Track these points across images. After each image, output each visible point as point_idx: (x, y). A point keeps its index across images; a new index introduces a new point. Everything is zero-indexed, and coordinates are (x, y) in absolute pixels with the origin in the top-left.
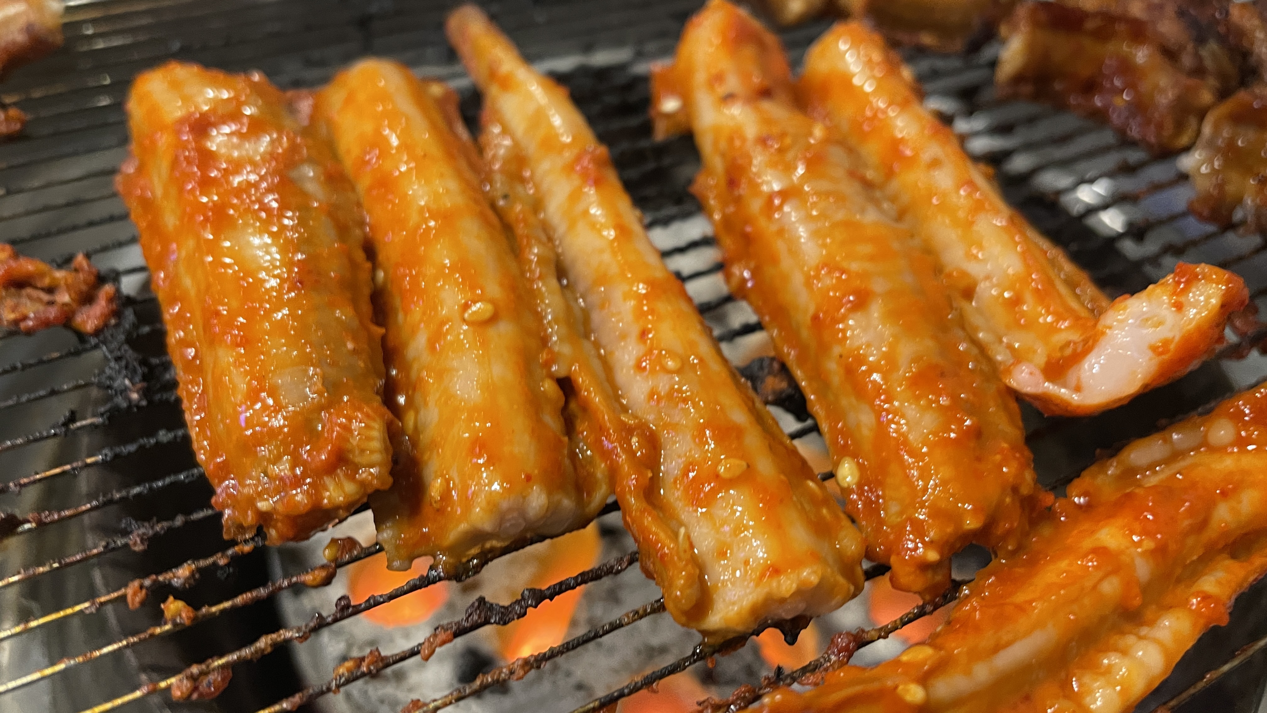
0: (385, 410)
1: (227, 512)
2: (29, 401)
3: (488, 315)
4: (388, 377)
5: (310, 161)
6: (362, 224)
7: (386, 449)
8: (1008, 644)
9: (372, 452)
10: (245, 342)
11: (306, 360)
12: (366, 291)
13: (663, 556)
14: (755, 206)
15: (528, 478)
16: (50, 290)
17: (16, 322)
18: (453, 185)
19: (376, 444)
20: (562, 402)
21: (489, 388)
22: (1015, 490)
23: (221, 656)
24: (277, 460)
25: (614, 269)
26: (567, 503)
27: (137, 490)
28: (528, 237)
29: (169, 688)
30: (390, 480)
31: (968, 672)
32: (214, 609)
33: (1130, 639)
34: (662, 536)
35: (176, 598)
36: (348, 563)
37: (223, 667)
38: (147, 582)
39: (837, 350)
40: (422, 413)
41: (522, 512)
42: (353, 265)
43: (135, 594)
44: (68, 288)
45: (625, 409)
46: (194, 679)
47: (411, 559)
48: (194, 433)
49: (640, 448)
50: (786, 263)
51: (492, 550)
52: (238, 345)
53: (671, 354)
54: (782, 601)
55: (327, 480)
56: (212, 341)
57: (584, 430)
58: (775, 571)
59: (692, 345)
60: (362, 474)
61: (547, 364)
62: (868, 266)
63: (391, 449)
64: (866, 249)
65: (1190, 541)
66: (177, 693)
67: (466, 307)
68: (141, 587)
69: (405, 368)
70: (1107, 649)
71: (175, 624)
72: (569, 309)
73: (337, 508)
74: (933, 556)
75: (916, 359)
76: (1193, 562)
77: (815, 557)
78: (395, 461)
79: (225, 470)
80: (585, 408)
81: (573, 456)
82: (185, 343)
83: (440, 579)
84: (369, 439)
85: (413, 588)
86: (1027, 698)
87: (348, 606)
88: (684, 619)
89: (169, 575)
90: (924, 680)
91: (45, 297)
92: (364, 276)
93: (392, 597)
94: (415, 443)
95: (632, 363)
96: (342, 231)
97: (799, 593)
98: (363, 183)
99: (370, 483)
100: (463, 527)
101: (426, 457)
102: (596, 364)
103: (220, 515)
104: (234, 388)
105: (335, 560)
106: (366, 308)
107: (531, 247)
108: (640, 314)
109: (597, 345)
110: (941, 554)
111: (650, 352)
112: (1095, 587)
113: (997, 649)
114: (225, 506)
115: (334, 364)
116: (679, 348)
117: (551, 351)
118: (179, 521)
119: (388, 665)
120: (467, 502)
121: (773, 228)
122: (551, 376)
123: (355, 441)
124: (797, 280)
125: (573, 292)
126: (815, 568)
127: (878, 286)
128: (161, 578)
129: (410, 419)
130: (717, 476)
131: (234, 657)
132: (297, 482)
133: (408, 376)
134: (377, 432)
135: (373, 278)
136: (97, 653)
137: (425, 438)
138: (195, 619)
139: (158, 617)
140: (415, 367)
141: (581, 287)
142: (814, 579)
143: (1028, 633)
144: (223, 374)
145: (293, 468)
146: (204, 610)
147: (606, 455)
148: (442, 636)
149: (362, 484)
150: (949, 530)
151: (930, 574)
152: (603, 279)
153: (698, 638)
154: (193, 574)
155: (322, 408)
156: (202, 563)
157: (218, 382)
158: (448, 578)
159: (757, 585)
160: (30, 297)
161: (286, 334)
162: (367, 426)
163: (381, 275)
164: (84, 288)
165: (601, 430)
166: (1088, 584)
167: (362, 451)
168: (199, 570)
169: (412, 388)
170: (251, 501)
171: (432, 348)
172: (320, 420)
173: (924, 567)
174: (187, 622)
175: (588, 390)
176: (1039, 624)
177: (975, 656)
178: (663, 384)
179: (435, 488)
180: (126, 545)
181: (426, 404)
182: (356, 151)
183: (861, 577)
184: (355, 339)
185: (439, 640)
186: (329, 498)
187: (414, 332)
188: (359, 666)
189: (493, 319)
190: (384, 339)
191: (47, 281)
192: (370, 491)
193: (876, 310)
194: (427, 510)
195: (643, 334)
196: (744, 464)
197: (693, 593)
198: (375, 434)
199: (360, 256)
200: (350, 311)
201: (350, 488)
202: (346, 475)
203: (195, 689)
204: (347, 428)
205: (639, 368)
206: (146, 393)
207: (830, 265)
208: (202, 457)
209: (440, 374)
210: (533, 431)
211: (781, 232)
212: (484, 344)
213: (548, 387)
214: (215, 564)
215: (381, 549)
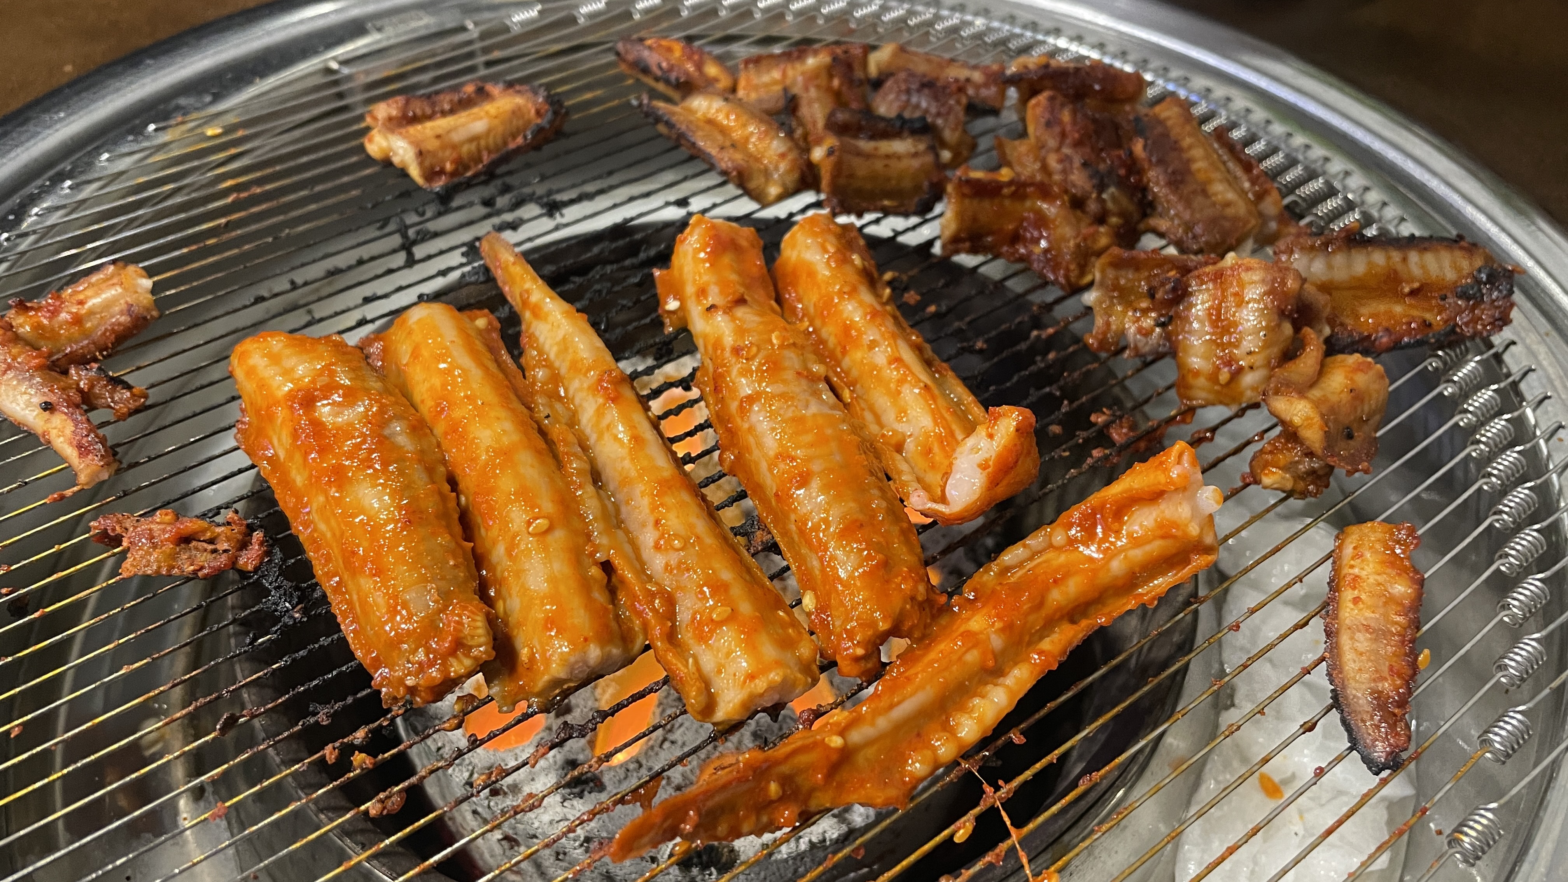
0: (482, 605)
1: (384, 690)
2: (218, 629)
3: (545, 528)
4: (480, 576)
5: (397, 417)
6: (444, 462)
7: (488, 633)
8: (899, 703)
9: (479, 636)
10: (379, 572)
11: (424, 580)
12: (456, 516)
13: (681, 678)
14: (734, 406)
15: (586, 640)
16: (211, 541)
17: (195, 572)
18: (508, 425)
19: (480, 631)
20: (605, 581)
21: (552, 580)
22: (913, 599)
23: (397, 785)
24: (414, 651)
25: (633, 474)
26: (616, 651)
27: (315, 682)
28: (567, 454)
29: (367, 809)
30: (494, 653)
31: (873, 724)
32: (386, 755)
33: (989, 687)
34: (680, 665)
35: (360, 752)
36: (471, 711)
37: (400, 791)
38: (337, 744)
39: (793, 517)
40: (508, 602)
41: (585, 662)
42: (443, 498)
43: (331, 753)
44: (228, 540)
45: (650, 578)
46: (382, 801)
47: (514, 704)
48: (350, 638)
49: (662, 606)
50: (756, 454)
51: (569, 688)
52: (374, 575)
53: (677, 536)
54: (761, 695)
55: (452, 660)
56: (354, 572)
57: (623, 599)
58: (752, 677)
59: (691, 527)
60: (475, 652)
61: (592, 554)
62: (811, 451)
63: (491, 633)
64: (808, 438)
65: (1031, 618)
66: (373, 812)
67: (529, 524)
68: (334, 749)
69: (492, 569)
70: (975, 695)
71: (363, 769)
72: (604, 507)
73: (461, 677)
74: (860, 652)
75: (843, 518)
76: (1037, 631)
77: (778, 663)
78: (495, 639)
79: (377, 663)
80: (622, 581)
81: (617, 617)
82: (330, 575)
83: (536, 713)
84: (476, 628)
85: (519, 722)
86: (919, 735)
87: (476, 740)
88: (700, 718)
89: (351, 737)
90: (842, 733)
91: (210, 547)
92: (452, 504)
93: (504, 730)
94: (506, 623)
95: (652, 544)
96: (430, 471)
97: (771, 688)
98: (439, 429)
99: (481, 658)
100: (546, 678)
101: (515, 632)
102: (628, 548)
103: (379, 692)
104: (377, 605)
105: (463, 711)
106: (458, 529)
107: (571, 463)
108: (654, 508)
109: (627, 532)
110: (866, 650)
111: (663, 534)
112: (960, 658)
113: (891, 707)
114: (382, 685)
115: (443, 578)
116: (683, 532)
117: (594, 545)
118: (350, 700)
119: (508, 774)
120: (547, 661)
121: (746, 426)
122: (596, 563)
123: (466, 631)
124: (764, 466)
125: (606, 491)
126: (778, 671)
127: (816, 467)
128: (345, 740)
129: (500, 605)
130: (712, 620)
131: (406, 783)
132: (431, 664)
133: (494, 575)
134: (480, 622)
135: (458, 504)
136: (314, 796)
137: (512, 620)
138: (375, 764)
139: (349, 767)
140: (499, 569)
141: (612, 487)
142: (778, 679)
143: (912, 695)
144: (367, 597)
145: (427, 655)
146: (380, 757)
147: (640, 614)
148: (542, 750)
149: (475, 658)
150: (870, 633)
151: (863, 664)
152: (626, 481)
153: (711, 727)
154: (367, 733)
155: (440, 611)
156: (372, 726)
157: (363, 603)
158: (541, 712)
159: (742, 688)
160: (196, 549)
161: (406, 563)
162: (473, 620)
163: (463, 499)
164: (240, 537)
165: (635, 597)
166: (954, 657)
167: (473, 637)
168: (370, 731)
169: (500, 583)
170: (401, 681)
171: (509, 555)
172: (441, 620)
173: (857, 659)
174: (370, 766)
175: (622, 569)
176: (921, 687)
177: (876, 713)
178: (674, 559)
179: (524, 654)
180: (317, 722)
181: (510, 596)
182: (430, 403)
183: (817, 671)
184: (455, 558)
185: (540, 753)
186: (455, 672)
187: (495, 542)
188: (489, 778)
189: (550, 530)
190: (473, 549)
191: (208, 535)
192: (481, 662)
193: (816, 483)
194: (520, 670)
195: (657, 523)
196: (729, 609)
197: (703, 699)
198: (479, 624)
199: (447, 487)
200: (447, 537)
201: (468, 662)
202: (464, 654)
203: (384, 808)
204: (460, 623)
205: (657, 547)
206: (305, 612)
207: (784, 456)
208: (359, 654)
209: (518, 574)
210: (586, 606)
211: (751, 429)
212: (546, 549)
213: (595, 572)
214: (380, 725)
215: (492, 699)
